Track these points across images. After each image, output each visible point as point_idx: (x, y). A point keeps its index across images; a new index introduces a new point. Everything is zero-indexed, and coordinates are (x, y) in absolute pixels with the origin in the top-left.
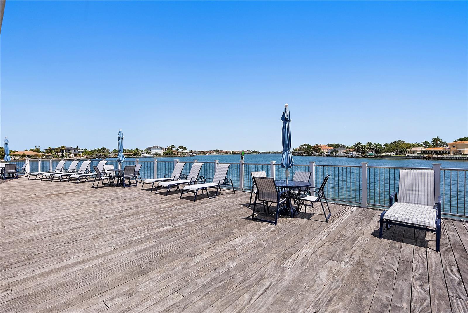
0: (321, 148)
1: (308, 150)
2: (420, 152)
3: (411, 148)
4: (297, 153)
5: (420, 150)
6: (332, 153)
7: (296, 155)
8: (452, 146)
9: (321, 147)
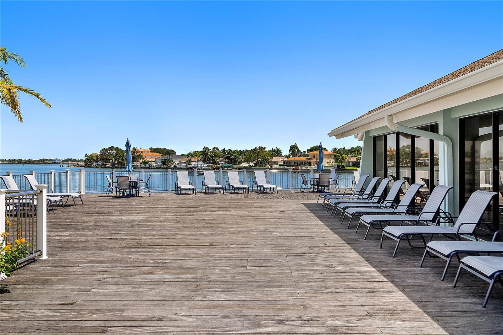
0: (142, 154)
1: (120, 157)
2: (282, 163)
3: (272, 158)
4: (98, 163)
5: (283, 160)
6: (164, 162)
7: (96, 167)
8: (313, 156)
9: (142, 152)
